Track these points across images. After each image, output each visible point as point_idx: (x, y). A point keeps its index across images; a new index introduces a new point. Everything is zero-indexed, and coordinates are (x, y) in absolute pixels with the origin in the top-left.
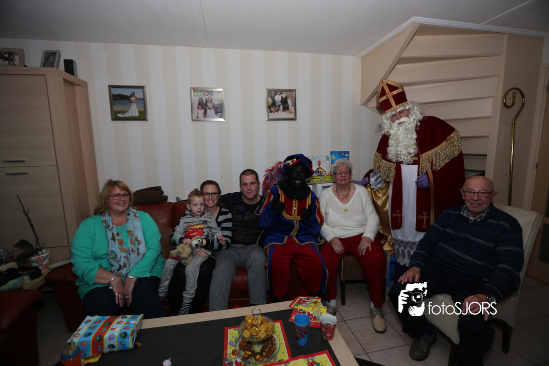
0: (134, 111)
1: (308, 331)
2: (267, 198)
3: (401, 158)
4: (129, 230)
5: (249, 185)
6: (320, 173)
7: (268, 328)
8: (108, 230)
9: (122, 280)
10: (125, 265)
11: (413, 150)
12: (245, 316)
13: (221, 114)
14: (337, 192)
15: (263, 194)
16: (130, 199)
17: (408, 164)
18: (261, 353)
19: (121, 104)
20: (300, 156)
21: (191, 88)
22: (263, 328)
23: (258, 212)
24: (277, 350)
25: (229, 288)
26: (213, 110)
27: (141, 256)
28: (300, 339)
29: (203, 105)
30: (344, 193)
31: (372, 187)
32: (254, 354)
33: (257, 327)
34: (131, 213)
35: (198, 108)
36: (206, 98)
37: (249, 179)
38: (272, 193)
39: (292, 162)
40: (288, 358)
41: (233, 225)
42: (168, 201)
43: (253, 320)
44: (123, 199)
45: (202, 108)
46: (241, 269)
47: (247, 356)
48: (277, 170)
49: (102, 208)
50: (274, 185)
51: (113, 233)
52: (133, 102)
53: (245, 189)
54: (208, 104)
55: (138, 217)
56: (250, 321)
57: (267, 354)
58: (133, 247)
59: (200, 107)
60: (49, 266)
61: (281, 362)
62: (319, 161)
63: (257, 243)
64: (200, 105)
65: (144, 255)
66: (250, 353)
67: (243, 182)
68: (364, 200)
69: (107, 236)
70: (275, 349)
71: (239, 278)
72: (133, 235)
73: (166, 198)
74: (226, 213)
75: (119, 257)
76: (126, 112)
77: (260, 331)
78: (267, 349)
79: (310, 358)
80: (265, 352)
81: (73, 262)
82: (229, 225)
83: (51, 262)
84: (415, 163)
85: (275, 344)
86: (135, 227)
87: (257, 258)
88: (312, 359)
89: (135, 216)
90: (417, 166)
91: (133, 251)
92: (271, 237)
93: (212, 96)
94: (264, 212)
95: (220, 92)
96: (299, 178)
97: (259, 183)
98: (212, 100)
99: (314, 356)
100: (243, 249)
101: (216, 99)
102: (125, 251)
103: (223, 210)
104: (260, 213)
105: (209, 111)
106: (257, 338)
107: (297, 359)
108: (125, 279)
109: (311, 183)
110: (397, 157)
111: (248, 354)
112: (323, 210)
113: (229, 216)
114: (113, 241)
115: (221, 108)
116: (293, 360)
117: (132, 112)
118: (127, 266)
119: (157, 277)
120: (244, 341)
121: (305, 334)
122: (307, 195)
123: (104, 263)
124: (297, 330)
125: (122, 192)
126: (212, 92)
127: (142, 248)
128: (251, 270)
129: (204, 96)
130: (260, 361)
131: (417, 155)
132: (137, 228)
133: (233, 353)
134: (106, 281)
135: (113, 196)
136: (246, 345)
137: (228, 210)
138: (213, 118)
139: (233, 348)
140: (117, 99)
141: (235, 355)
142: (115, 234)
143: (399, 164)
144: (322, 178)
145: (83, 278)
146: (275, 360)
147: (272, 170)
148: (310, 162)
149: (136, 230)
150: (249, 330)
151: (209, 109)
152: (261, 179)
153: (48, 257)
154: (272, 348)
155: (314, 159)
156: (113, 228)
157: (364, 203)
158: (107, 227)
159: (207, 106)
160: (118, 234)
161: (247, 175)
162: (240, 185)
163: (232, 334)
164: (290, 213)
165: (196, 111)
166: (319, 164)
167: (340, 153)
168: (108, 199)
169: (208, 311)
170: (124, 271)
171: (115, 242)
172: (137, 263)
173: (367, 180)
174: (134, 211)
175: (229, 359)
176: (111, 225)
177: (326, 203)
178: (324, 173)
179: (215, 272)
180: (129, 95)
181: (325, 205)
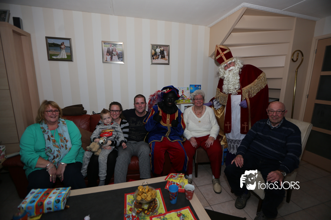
0: (63, 54)
1: (177, 195)
2: (151, 112)
3: (231, 92)
4: (60, 133)
5: (140, 104)
6: (183, 98)
7: (152, 194)
8: (45, 134)
9: (55, 165)
10: (57, 156)
11: (238, 86)
12: (138, 186)
13: (122, 59)
14: (194, 110)
15: (148, 110)
16: (60, 114)
17: (235, 95)
18: (148, 210)
19: (55, 50)
20: (172, 87)
21: (102, 41)
22: (149, 194)
23: (145, 121)
24: (158, 207)
25: (127, 169)
26: (116, 56)
27: (68, 149)
28: (172, 200)
29: (110, 53)
30: (199, 111)
31: (215, 108)
32: (144, 210)
33: (146, 193)
34: (61, 122)
35: (107, 55)
36: (112, 48)
37: (140, 100)
38: (154, 109)
39: (166, 91)
40: (165, 212)
41: (129, 130)
42: (87, 114)
43: (143, 189)
44: (55, 114)
45: (109, 55)
46: (135, 157)
47: (139, 212)
48: (157, 96)
49: (40, 119)
50: (155, 105)
51: (48, 136)
52: (63, 49)
53: (138, 106)
54: (113, 52)
55: (65, 124)
56: (141, 190)
57: (152, 210)
58: (62, 144)
59: (108, 54)
60: (5, 157)
61: (161, 215)
62: (183, 91)
63: (144, 140)
64: (108, 53)
65: (70, 149)
66: (141, 210)
67: (136, 102)
68: (211, 116)
69: (44, 137)
70: (157, 206)
71: (133, 162)
72: (62, 136)
73: (86, 112)
74: (125, 123)
75: (53, 151)
76: (58, 55)
77: (147, 196)
78: (152, 206)
79: (178, 211)
80: (151, 208)
81: (21, 154)
82: (127, 130)
83: (6, 154)
84: (239, 93)
85: (157, 204)
86: (64, 131)
87: (144, 150)
88: (180, 212)
89: (64, 124)
90: (241, 95)
91: (62, 146)
92: (153, 137)
93: (116, 47)
94: (148, 121)
95: (121, 45)
96: (170, 101)
97: (146, 103)
98: (116, 50)
99: (181, 210)
100: (135, 144)
101: (119, 50)
102: (58, 147)
103: (124, 121)
104: (146, 122)
105: (114, 57)
106: (145, 201)
107: (170, 212)
108: (58, 165)
109: (177, 104)
110: (228, 91)
111: (140, 211)
112: (185, 121)
113: (127, 124)
114: (49, 141)
115: (122, 55)
116: (168, 213)
117: (62, 55)
118: (59, 156)
119: (80, 162)
120: (137, 202)
121: (175, 197)
122: (176, 111)
123: (43, 154)
124: (170, 195)
125: (54, 109)
126: (116, 44)
127: (69, 144)
128: (141, 158)
129: (111, 47)
130: (147, 215)
131: (240, 89)
132: (65, 131)
133: (130, 210)
134: (43, 167)
135: (47, 111)
136: (139, 204)
137: (126, 121)
138: (117, 61)
139: (130, 207)
140: (51, 46)
141: (131, 211)
142: (50, 136)
143: (230, 95)
144: (184, 101)
145: (28, 164)
146: (157, 214)
147: (154, 95)
148: (178, 91)
149: (64, 133)
150: (140, 196)
151: (114, 55)
152: (147, 101)
153: (5, 150)
154: (155, 206)
155: (180, 89)
156: (48, 132)
157: (211, 117)
158: (44, 131)
159: (113, 54)
160: (52, 136)
161: (139, 97)
162: (134, 104)
163: (130, 198)
164: (165, 122)
165: (105, 56)
166: (183, 92)
167: (195, 86)
168: (44, 113)
169: (114, 184)
170: (57, 160)
171: (50, 141)
172: (65, 155)
173: (212, 103)
174: (63, 120)
175: (128, 214)
176: (47, 130)
177: (188, 117)
178: (185, 98)
179: (118, 159)
180: (60, 44)
181: (187, 118)
